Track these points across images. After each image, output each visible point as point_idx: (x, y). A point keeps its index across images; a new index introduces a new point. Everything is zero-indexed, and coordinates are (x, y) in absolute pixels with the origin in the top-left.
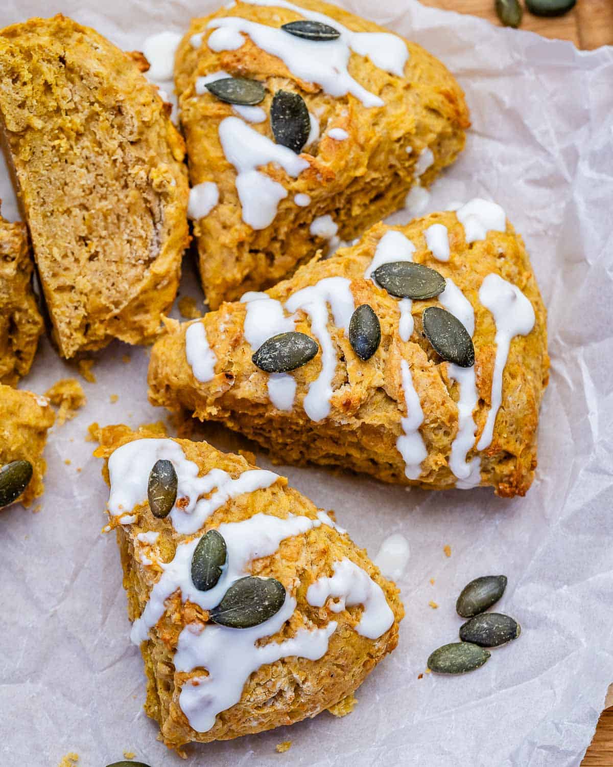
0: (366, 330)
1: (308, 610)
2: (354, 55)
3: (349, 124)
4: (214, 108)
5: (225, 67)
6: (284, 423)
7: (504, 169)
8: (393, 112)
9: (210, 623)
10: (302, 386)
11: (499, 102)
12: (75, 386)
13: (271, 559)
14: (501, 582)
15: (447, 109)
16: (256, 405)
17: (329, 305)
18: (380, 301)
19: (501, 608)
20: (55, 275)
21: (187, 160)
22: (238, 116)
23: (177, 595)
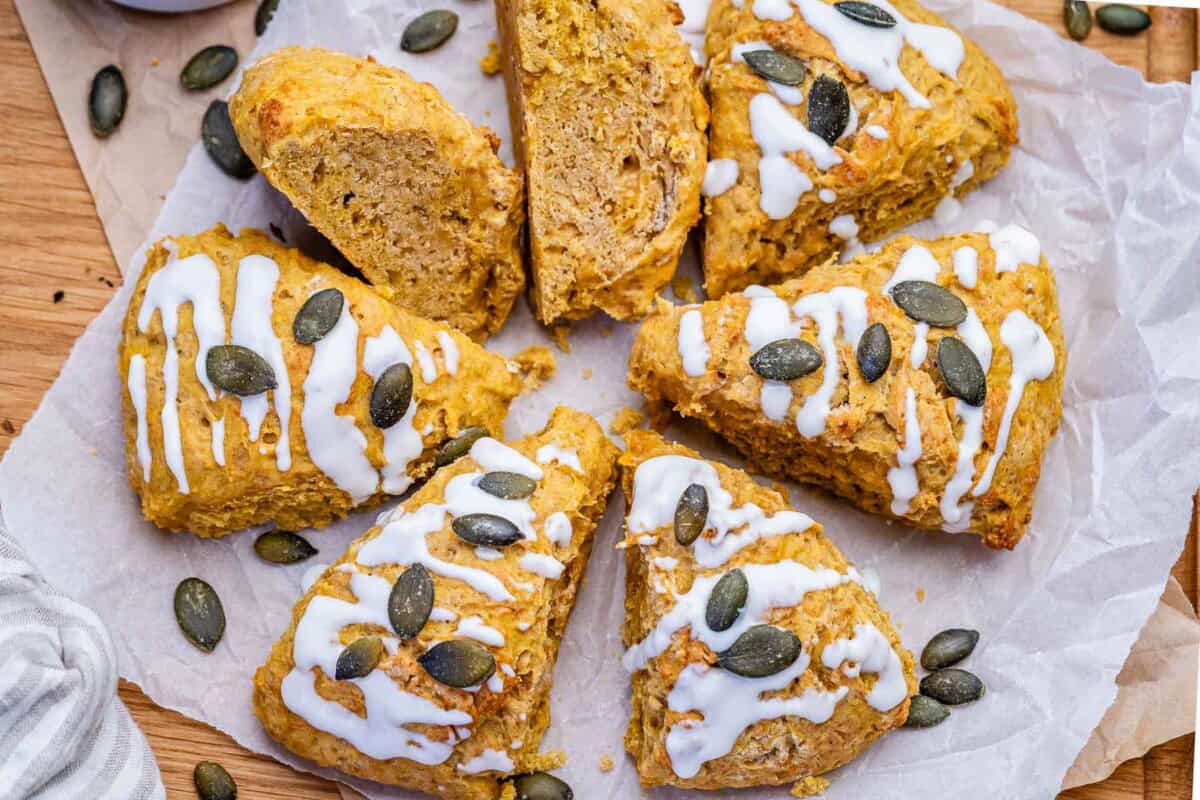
0: (877, 351)
1: (820, 671)
2: (907, 47)
3: (891, 124)
4: (748, 81)
5: (767, 37)
6: (771, 433)
7: (1045, 193)
8: (940, 117)
9: (715, 665)
10: (798, 399)
11: (1051, 119)
12: (547, 355)
13: (793, 610)
14: (972, 637)
15: (997, 122)
16: (746, 410)
17: (840, 316)
18: (895, 319)
19: (967, 666)
20: (547, 233)
21: (709, 131)
22: (774, 94)
23: (687, 631)
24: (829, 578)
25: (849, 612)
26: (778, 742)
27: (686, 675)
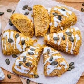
1: (60, 65)
2: (67, 12)
3: (65, 19)
4: (53, 15)
5: (55, 12)
7: (80, 25)
8: (70, 18)
9: (50, 64)
10: (57, 42)
11: (80, 19)
13: (57, 60)
14: (74, 63)
15: (75, 18)
16: (53, 43)
17: (61, 35)
19: (73, 65)
21: (50, 20)
22: (55, 17)
23: (48, 61)
24: (60, 57)
25: (62, 60)
26: (56, 71)
27: (48, 65)
